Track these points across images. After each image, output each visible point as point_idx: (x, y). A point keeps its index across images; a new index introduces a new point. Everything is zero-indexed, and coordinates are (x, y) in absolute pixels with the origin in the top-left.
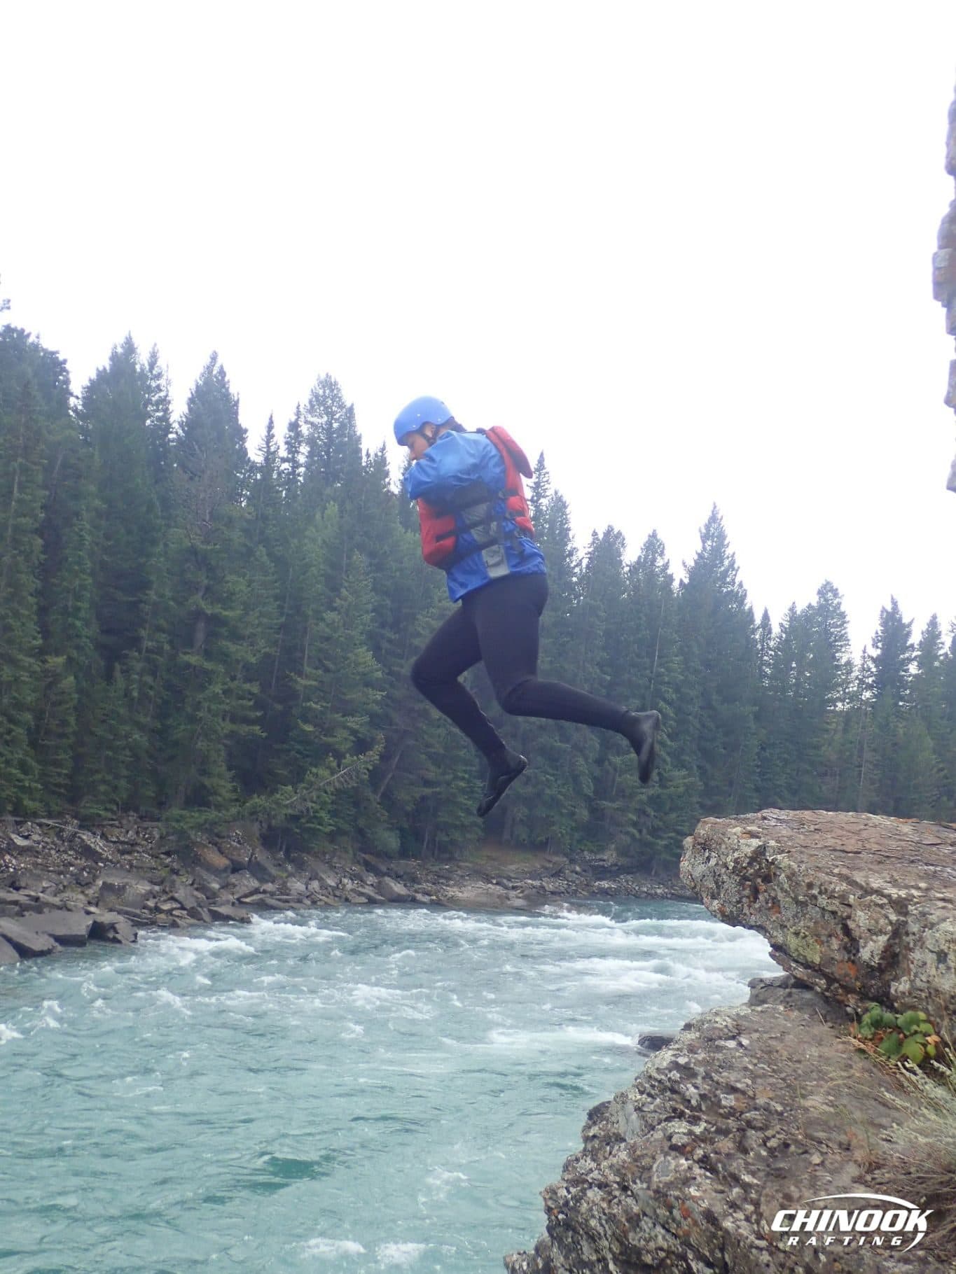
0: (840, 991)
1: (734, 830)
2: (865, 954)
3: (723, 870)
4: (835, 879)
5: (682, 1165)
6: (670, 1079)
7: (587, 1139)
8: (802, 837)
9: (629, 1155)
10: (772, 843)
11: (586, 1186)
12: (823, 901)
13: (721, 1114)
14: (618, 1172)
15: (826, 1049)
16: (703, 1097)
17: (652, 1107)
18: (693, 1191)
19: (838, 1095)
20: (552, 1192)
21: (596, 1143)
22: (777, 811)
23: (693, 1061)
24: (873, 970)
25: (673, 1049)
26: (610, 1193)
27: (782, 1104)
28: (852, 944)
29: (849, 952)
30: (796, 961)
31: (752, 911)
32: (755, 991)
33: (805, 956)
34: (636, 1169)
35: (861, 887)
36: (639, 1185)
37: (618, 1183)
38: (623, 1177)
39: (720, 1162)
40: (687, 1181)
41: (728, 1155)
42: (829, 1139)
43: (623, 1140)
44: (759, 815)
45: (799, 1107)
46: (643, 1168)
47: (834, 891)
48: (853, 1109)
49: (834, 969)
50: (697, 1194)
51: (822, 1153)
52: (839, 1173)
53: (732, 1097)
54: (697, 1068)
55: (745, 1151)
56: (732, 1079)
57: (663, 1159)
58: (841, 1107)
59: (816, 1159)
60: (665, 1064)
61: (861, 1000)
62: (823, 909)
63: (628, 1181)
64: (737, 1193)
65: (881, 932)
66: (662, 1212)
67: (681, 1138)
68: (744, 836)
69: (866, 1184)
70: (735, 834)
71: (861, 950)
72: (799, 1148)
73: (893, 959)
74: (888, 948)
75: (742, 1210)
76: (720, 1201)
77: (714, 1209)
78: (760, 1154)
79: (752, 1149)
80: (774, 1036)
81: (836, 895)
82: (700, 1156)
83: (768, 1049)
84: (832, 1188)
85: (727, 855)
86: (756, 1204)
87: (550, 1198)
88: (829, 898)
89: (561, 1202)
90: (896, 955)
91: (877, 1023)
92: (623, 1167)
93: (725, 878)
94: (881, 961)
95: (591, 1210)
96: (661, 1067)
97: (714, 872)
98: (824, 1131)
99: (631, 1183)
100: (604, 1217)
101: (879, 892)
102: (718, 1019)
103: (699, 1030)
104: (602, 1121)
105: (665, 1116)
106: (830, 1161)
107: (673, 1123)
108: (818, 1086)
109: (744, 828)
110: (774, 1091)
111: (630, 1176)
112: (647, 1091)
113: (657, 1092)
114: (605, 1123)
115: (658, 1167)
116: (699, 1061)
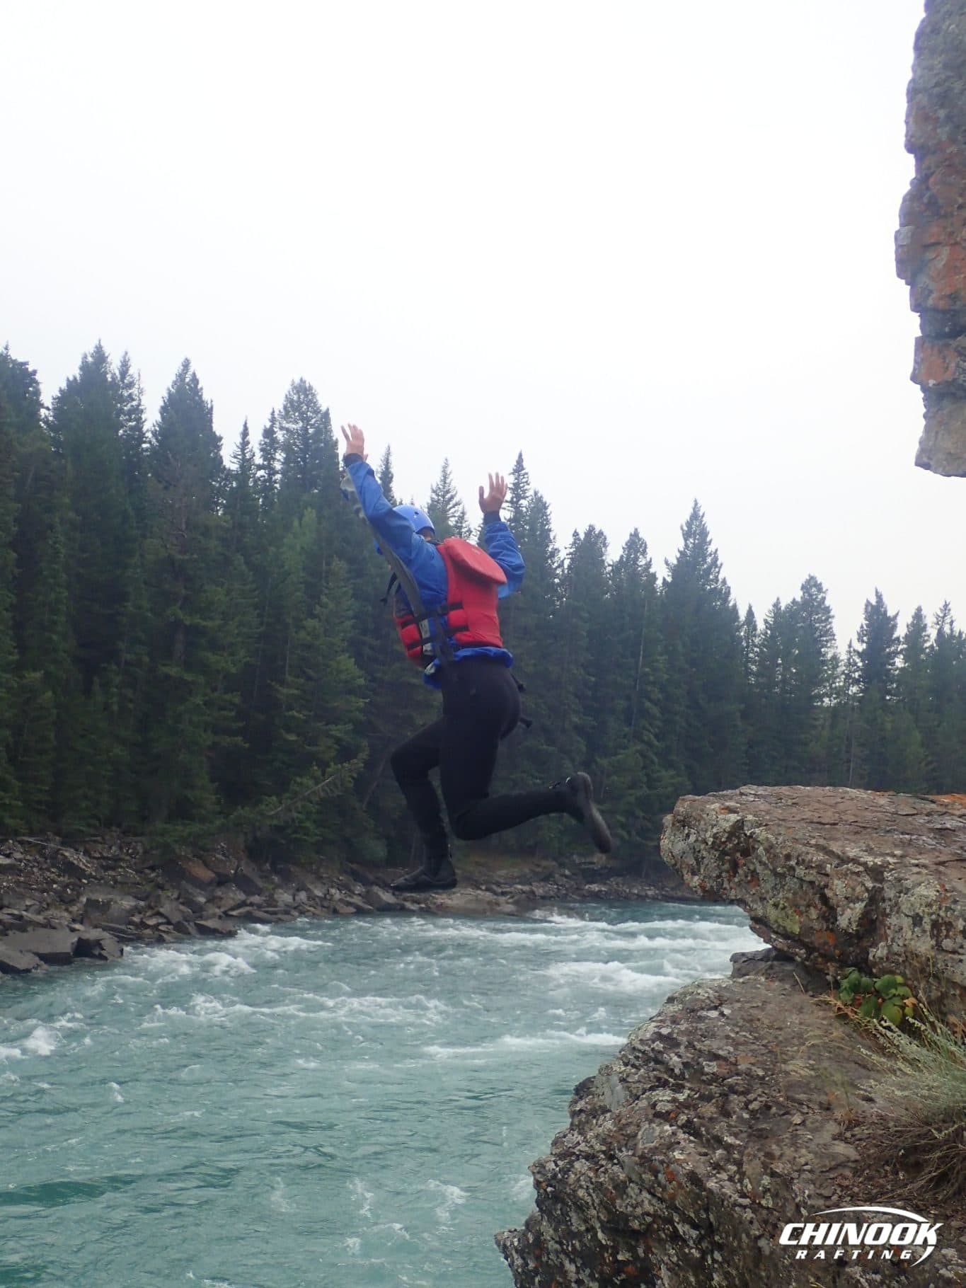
0: (820, 960)
1: (713, 807)
2: (843, 922)
3: (703, 846)
4: (812, 850)
5: (667, 1131)
6: (653, 1049)
7: (574, 1114)
8: (780, 811)
9: (615, 1124)
10: (750, 817)
11: (574, 1158)
12: (800, 871)
13: (704, 1081)
14: (604, 1142)
15: (807, 1017)
16: (686, 1065)
17: (636, 1077)
18: (677, 1155)
19: (819, 1060)
20: (539, 1167)
21: (583, 1116)
22: (755, 787)
23: (676, 1031)
24: (851, 938)
25: (653, 1022)
26: (596, 1163)
27: (764, 1069)
28: (830, 913)
29: (827, 920)
30: (776, 933)
31: (732, 885)
32: (737, 966)
33: (784, 927)
34: (622, 1137)
35: (838, 857)
36: (625, 1153)
37: (603, 1152)
38: (609, 1145)
39: (704, 1126)
40: (671, 1146)
41: (711, 1119)
42: (810, 1100)
43: (610, 1111)
44: (737, 791)
45: (781, 1072)
46: (628, 1136)
47: (811, 861)
48: (833, 1072)
49: (813, 939)
50: (682, 1158)
51: (803, 1114)
52: (819, 1131)
53: (714, 1063)
54: (680, 1038)
55: (726, 1114)
56: (715, 1047)
57: (647, 1126)
58: (822, 1070)
59: (797, 1119)
60: (648, 1035)
61: (841, 968)
62: (801, 880)
63: (614, 1150)
64: (720, 1154)
65: (858, 899)
66: (648, 1177)
67: (665, 1105)
68: (723, 811)
69: (846, 1141)
70: (713, 810)
71: (839, 918)
72: (780, 1110)
73: (871, 925)
74: (865, 915)
75: (725, 1171)
76: (704, 1163)
77: (697, 1171)
78: (742, 1117)
79: (735, 1112)
80: (755, 1005)
81: (813, 865)
82: (684, 1121)
83: (750, 1018)
84: (813, 1146)
85: (706, 831)
86: (739, 1164)
87: (539, 1172)
88: (806, 869)
89: (550, 1175)
90: (873, 922)
91: (856, 988)
92: (609, 1135)
93: (705, 854)
94: (858, 928)
95: (578, 1180)
96: (644, 1039)
97: (694, 848)
98: (805, 1093)
99: (617, 1152)
100: (591, 1186)
101: (855, 861)
102: (699, 991)
103: (682, 1002)
104: (588, 1095)
105: (648, 1086)
106: (811, 1120)
107: (657, 1092)
108: (798, 1051)
109: (722, 804)
110: (756, 1057)
111: (616, 1145)
112: (632, 1062)
113: (641, 1063)
114: (591, 1096)
115: (643, 1134)
116: (682, 1031)
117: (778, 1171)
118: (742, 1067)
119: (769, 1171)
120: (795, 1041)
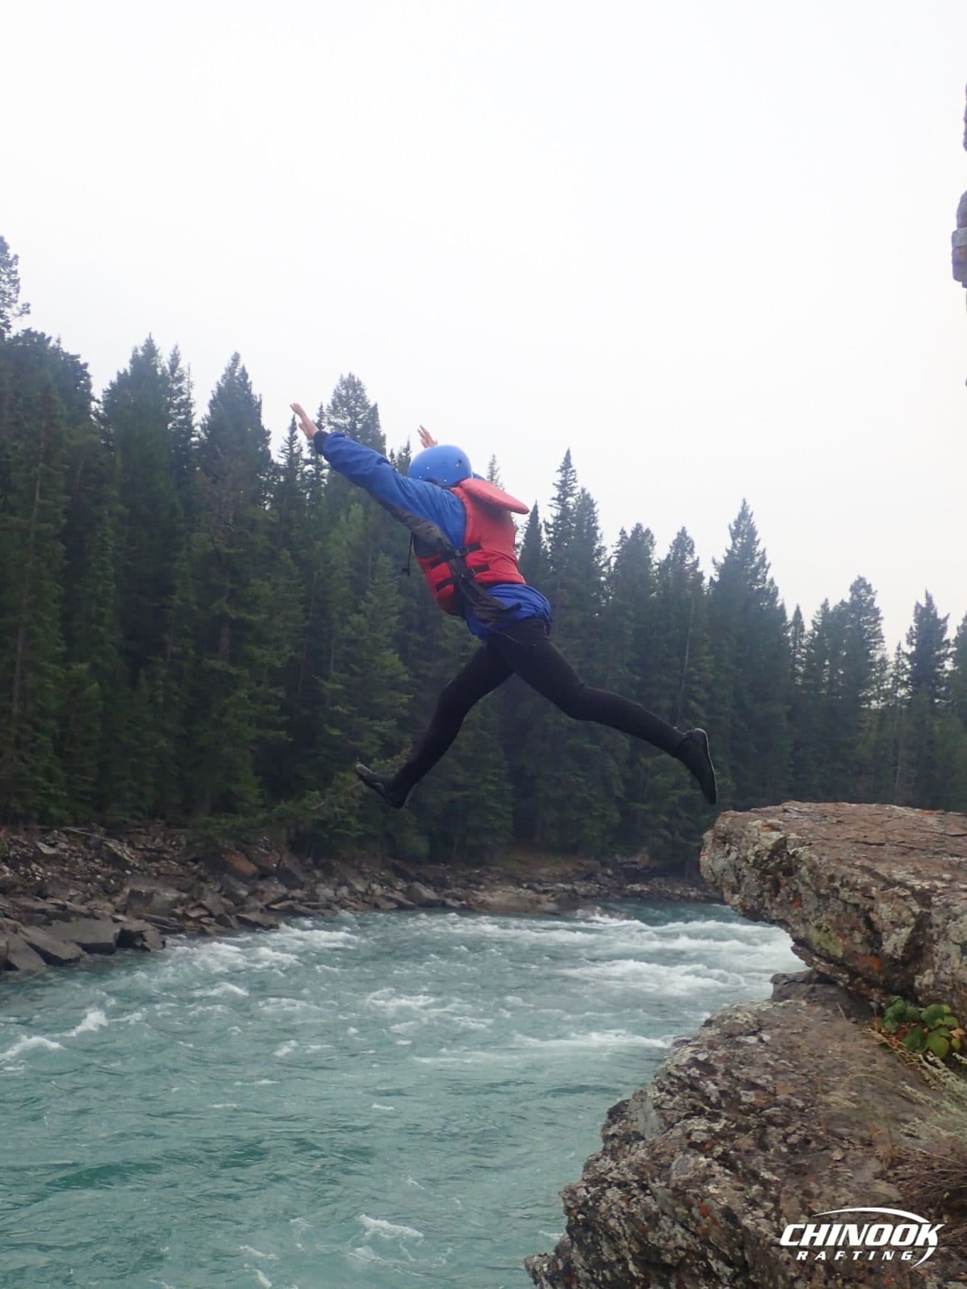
0: (863, 985)
1: (755, 823)
2: (888, 947)
3: (744, 864)
4: (857, 872)
5: (702, 1162)
6: (689, 1076)
7: (607, 1139)
8: (824, 829)
9: (648, 1153)
10: (793, 836)
11: (605, 1185)
12: (845, 893)
13: (740, 1111)
14: (636, 1171)
15: (849, 1045)
16: (723, 1093)
17: (671, 1104)
18: (711, 1189)
19: (861, 1092)
20: (572, 1192)
21: (616, 1142)
22: (798, 803)
23: (713, 1057)
24: (896, 964)
25: (690, 1046)
26: (629, 1192)
27: (804, 1100)
28: (874, 937)
29: (872, 945)
30: (818, 956)
32: (778, 987)
33: (827, 950)
34: (655, 1167)
35: (884, 879)
36: (658, 1184)
37: (636, 1181)
38: (642, 1175)
39: (741, 1159)
40: (706, 1179)
41: (748, 1152)
42: (851, 1135)
43: (643, 1138)
44: (780, 808)
45: (821, 1103)
46: (661, 1166)
47: (856, 883)
48: (875, 1104)
49: (857, 963)
50: (716, 1192)
51: (841, 1148)
52: (860, 1169)
53: (751, 1093)
54: (717, 1065)
55: (765, 1148)
56: (753, 1075)
57: (681, 1156)
58: (863, 1103)
59: (837, 1155)
60: (684, 1061)
61: (885, 994)
62: (845, 902)
63: (646, 1180)
64: (757, 1190)
65: (904, 925)
66: (681, 1210)
67: (700, 1135)
68: (765, 828)
69: (888, 1180)
70: (755, 827)
71: (884, 943)
72: (821, 1144)
73: (917, 952)
74: (911, 941)
75: (762, 1207)
76: (739, 1198)
77: (733, 1207)
78: (780, 1150)
79: (772, 1146)
80: (795, 1031)
81: (858, 887)
82: (719, 1153)
83: (790, 1044)
84: (853, 1185)
85: (748, 849)
86: (776, 1201)
87: (570, 1199)
88: (851, 891)
89: (581, 1202)
90: (919, 948)
91: (900, 1017)
92: (642, 1165)
93: (745, 872)
94: (904, 954)
95: (610, 1209)
96: (680, 1064)
97: (735, 866)
98: (846, 1127)
99: (650, 1182)
100: (623, 1217)
101: (902, 884)
102: (739, 1015)
103: (719, 1027)
104: (622, 1120)
105: (685, 1113)
106: (851, 1157)
107: (692, 1120)
108: (841, 1081)
109: (765, 821)
110: (795, 1086)
111: (649, 1175)
112: (667, 1088)
113: (676, 1089)
114: (624, 1121)
115: (677, 1165)
116: (719, 1057)
117: (816, 1210)
118: (781, 1097)
119: (807, 1210)
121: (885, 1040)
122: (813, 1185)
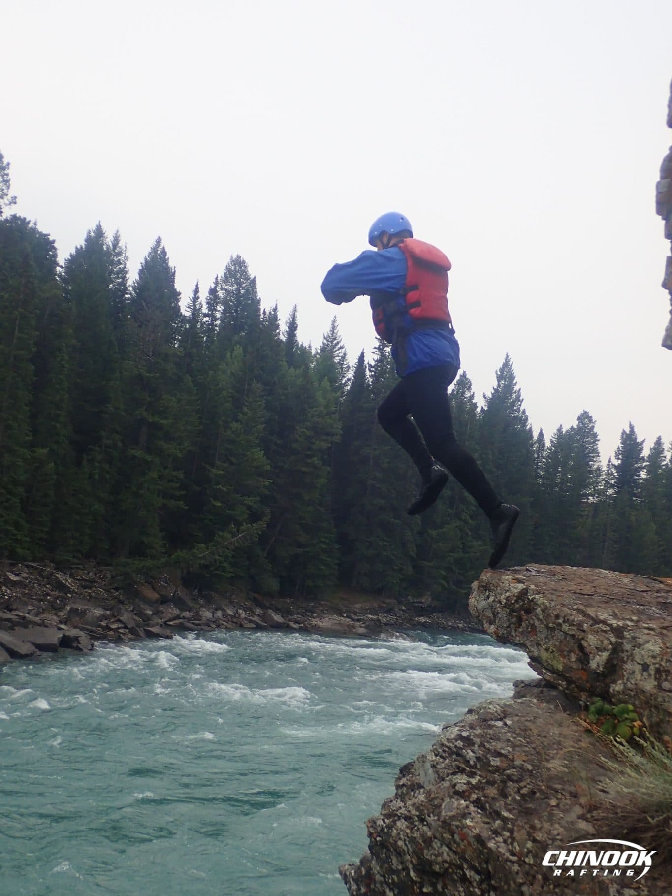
0: (576, 690)
1: (507, 577)
2: (593, 664)
3: (498, 605)
4: (574, 613)
5: (462, 804)
6: (456, 746)
7: (398, 787)
8: (553, 583)
9: (426, 797)
10: (532, 587)
11: (396, 818)
12: (565, 627)
13: (490, 771)
14: (418, 809)
15: (564, 729)
16: (478, 759)
17: (443, 765)
18: (468, 822)
19: (571, 760)
20: (373, 822)
21: (404, 790)
22: (537, 565)
23: (472, 734)
24: (598, 676)
25: (457, 726)
26: (412, 823)
27: (532, 765)
28: (584, 657)
29: (582, 663)
30: (545, 668)
31: (517, 633)
32: (518, 689)
33: (552, 665)
34: (430, 807)
35: (592, 618)
36: (432, 818)
37: (417, 816)
38: (421, 812)
39: (488, 803)
40: (465, 815)
41: (493, 798)
42: (563, 789)
43: (423, 787)
44: (524, 568)
45: (544, 768)
46: (435, 806)
47: (573, 621)
48: (581, 770)
49: (572, 675)
50: (471, 824)
51: (558, 799)
52: (569, 812)
53: (498, 759)
54: (474, 739)
55: (505, 796)
56: (499, 747)
57: (449, 800)
58: (573, 769)
59: (553, 802)
60: (453, 736)
61: (590, 696)
62: (565, 633)
63: (424, 815)
64: (499, 824)
65: (605, 650)
66: (447, 836)
67: (462, 786)
68: (514, 581)
69: (587, 820)
70: (507, 580)
71: (591, 662)
72: (543, 795)
73: (613, 668)
74: (609, 661)
75: (501, 835)
76: (487, 829)
77: (482, 835)
78: (515, 798)
79: (510, 795)
80: (529, 719)
81: (575, 623)
82: (474, 799)
83: (525, 728)
84: (563, 823)
85: (501, 594)
86: (511, 831)
87: (371, 826)
88: (570, 626)
89: (379, 829)
90: (614, 666)
91: (600, 712)
92: (422, 805)
93: (499, 609)
94: (604, 670)
95: (399, 834)
96: (450, 738)
97: (492, 606)
98: (560, 784)
99: (427, 816)
100: (407, 839)
101: (604, 622)
102: (491, 707)
103: (478, 714)
104: (409, 775)
105: (451, 772)
106: (563, 804)
107: (457, 776)
108: (557, 754)
109: (514, 577)
110: (527, 756)
111: (426, 812)
112: (440, 754)
113: (447, 755)
114: (411, 776)
115: (446, 805)
116: (476, 735)
117: (538, 838)
118: (518, 762)
119: (531, 838)
120: (555, 746)
121: (590, 727)
122: (536, 821)
